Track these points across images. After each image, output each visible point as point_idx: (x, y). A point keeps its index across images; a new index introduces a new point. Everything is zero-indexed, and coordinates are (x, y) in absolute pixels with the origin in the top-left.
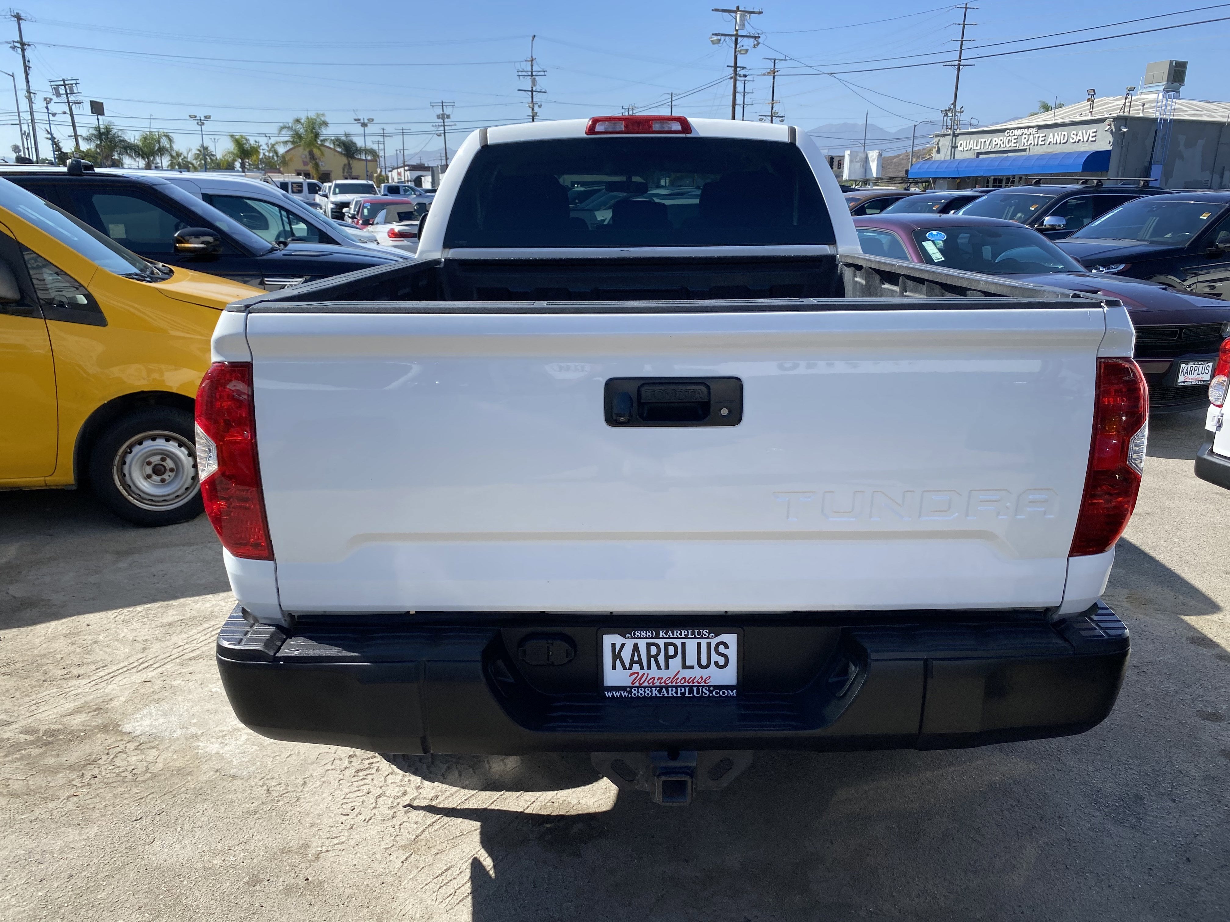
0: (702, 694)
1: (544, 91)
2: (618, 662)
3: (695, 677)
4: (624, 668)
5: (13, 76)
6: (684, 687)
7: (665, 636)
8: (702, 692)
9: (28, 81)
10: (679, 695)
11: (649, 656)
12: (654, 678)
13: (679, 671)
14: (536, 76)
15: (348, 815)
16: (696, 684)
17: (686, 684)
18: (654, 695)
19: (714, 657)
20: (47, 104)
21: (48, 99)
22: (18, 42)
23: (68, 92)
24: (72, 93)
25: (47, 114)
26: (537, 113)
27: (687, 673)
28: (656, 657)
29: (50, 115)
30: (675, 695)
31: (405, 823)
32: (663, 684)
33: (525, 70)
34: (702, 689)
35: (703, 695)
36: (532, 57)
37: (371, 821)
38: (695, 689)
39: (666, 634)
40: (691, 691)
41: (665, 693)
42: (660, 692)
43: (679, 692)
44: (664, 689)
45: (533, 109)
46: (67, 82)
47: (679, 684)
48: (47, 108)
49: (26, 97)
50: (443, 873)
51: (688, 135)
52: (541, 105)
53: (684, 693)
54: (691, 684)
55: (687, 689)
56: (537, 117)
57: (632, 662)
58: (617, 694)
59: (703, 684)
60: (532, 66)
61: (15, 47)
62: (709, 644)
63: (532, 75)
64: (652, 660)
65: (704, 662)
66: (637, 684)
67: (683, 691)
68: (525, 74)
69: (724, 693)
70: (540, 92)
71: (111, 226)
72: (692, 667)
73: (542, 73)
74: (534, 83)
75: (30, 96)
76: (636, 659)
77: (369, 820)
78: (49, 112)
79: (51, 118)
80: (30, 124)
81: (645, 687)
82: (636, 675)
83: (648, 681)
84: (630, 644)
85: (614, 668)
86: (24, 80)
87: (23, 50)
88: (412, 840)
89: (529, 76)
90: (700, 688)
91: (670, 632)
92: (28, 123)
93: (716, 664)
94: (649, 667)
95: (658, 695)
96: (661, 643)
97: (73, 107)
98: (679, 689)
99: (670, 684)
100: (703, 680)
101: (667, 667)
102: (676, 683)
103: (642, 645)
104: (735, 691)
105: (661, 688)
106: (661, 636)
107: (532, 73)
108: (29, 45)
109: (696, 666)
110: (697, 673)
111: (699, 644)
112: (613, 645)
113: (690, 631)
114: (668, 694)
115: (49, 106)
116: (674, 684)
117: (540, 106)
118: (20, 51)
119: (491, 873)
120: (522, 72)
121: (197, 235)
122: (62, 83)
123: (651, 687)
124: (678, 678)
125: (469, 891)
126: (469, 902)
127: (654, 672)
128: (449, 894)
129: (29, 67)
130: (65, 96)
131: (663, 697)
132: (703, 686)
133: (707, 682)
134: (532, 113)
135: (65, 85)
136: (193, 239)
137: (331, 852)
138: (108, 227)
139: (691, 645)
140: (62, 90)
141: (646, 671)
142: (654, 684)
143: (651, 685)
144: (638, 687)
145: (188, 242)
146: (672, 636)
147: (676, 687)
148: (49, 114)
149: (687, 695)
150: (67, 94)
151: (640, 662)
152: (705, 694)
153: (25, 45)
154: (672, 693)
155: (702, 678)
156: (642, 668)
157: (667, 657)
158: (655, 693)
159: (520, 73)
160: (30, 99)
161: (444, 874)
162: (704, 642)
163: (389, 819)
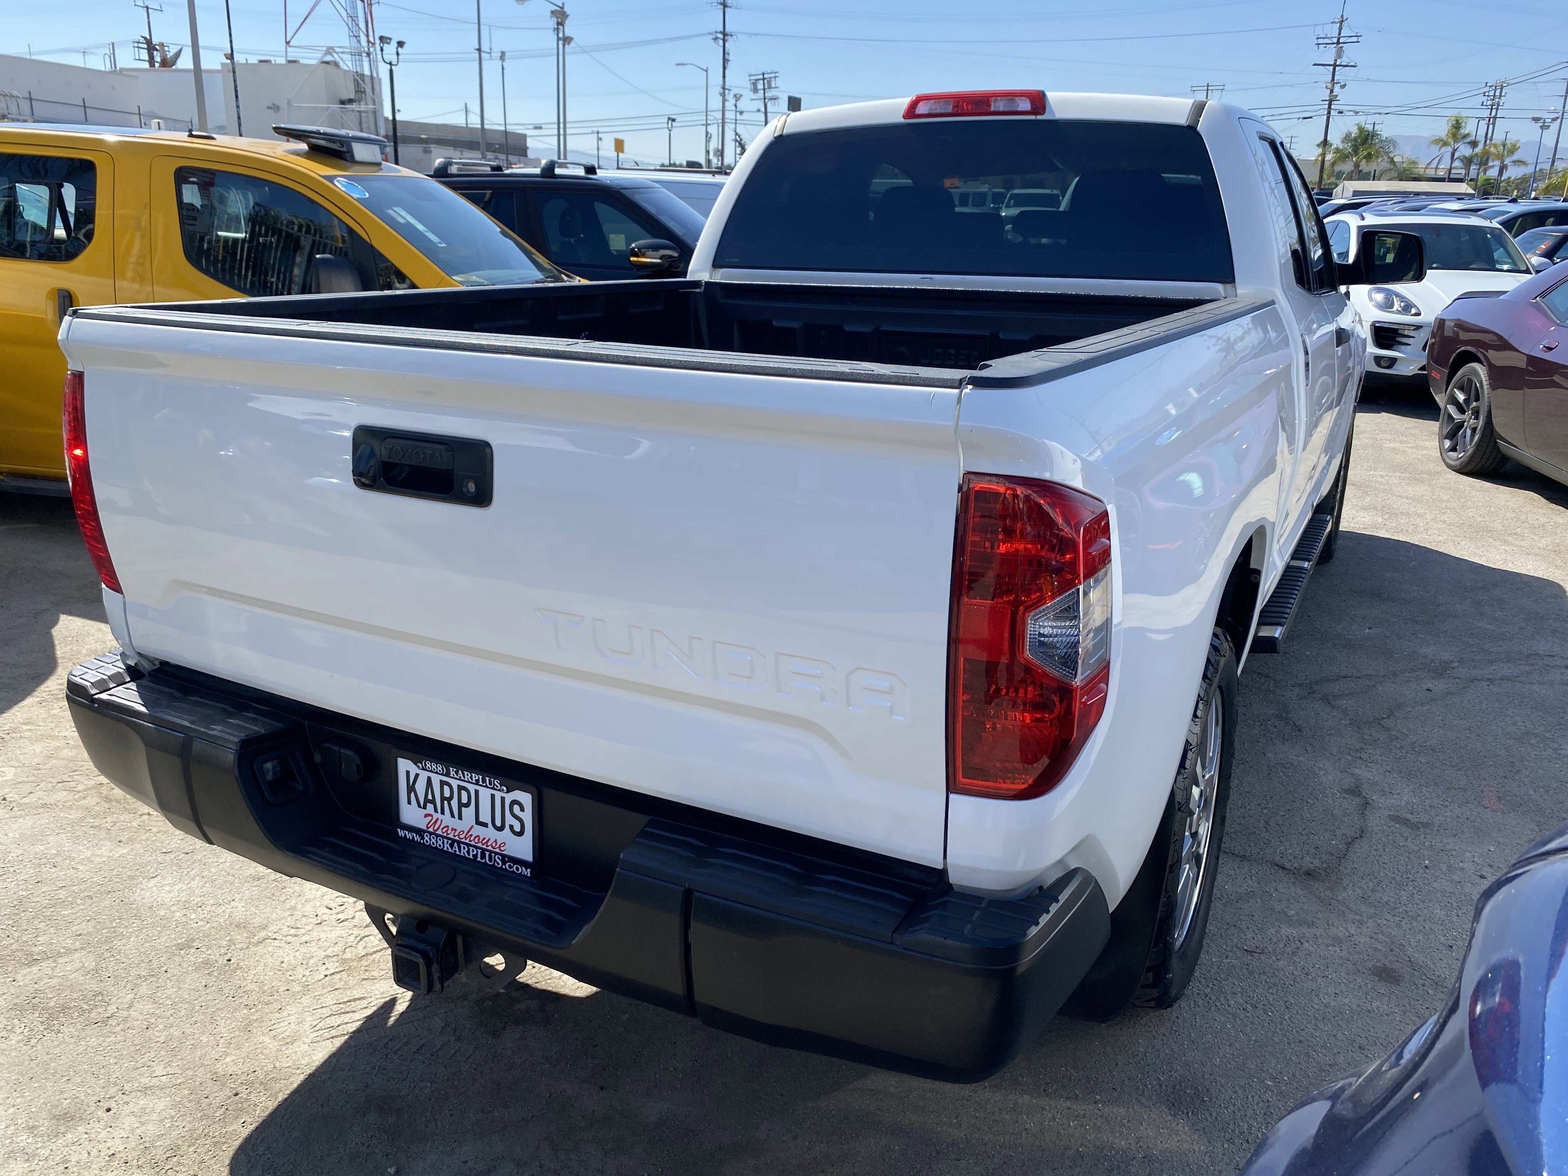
0: (494, 863)
1: (1353, 64)
2: (413, 794)
3: (489, 839)
4: (419, 806)
5: (706, 71)
6: (477, 847)
7: (456, 776)
8: (495, 861)
9: (724, 77)
10: (471, 857)
11: (443, 799)
12: (447, 827)
13: (472, 827)
14: (1344, 43)
15: (331, 909)
16: (490, 848)
17: (480, 845)
18: (445, 849)
19: (510, 820)
20: (736, 101)
21: (738, 96)
22: (721, 32)
23: (766, 86)
24: (770, 87)
25: (734, 112)
26: (1337, 96)
27: (478, 830)
28: (449, 799)
29: (738, 113)
30: (467, 856)
31: (371, 937)
32: (457, 838)
33: (1329, 36)
34: (495, 856)
35: (496, 864)
36: (1342, 16)
37: (345, 923)
38: (487, 853)
39: (457, 773)
40: (483, 856)
41: (457, 849)
42: (452, 845)
43: (471, 853)
44: (456, 844)
45: (1332, 91)
46: (766, 76)
47: (473, 843)
48: (736, 106)
49: (720, 94)
50: (349, 1001)
51: (1039, 117)
52: (1345, 85)
53: (475, 856)
54: (484, 847)
55: (479, 851)
56: (1336, 102)
57: (426, 801)
58: (409, 836)
59: (497, 850)
60: (1340, 29)
61: (717, 38)
62: (503, 799)
63: (1338, 43)
64: (446, 802)
65: (498, 823)
66: (431, 830)
67: (475, 853)
68: (1329, 42)
69: (517, 869)
70: (1347, 66)
71: (612, 236)
72: (485, 825)
73: (1355, 39)
74: (1339, 54)
75: (724, 93)
76: (430, 797)
77: (343, 921)
78: (738, 110)
79: (739, 117)
80: (720, 125)
81: (437, 836)
82: (430, 818)
83: (442, 829)
84: (424, 775)
85: (409, 802)
86: (721, 74)
87: (724, 41)
88: (360, 956)
89: (1333, 43)
90: (493, 855)
91: (460, 772)
92: (718, 123)
93: (511, 827)
94: (443, 813)
95: (450, 850)
96: (455, 783)
97: (769, 105)
98: (471, 848)
99: (463, 840)
100: (498, 846)
101: (460, 818)
102: (470, 841)
103: (436, 779)
104: (529, 870)
105: (454, 841)
106: (452, 775)
107: (1339, 39)
108: (731, 36)
109: (490, 825)
110: (489, 833)
111: (493, 796)
112: (408, 773)
113: (481, 777)
114: (460, 852)
115: (738, 104)
116: (467, 841)
117: (1343, 87)
118: (721, 42)
119: (392, 1020)
120: (1324, 38)
121: (655, 248)
122: (761, 77)
123: (443, 837)
124: (471, 835)
125: (351, 1030)
126: (338, 1042)
127: (446, 819)
128: (331, 1025)
129: (728, 61)
130: (762, 92)
131: (455, 854)
132: (496, 853)
133: (502, 848)
134: (1329, 96)
135: (764, 79)
136: (650, 253)
137: (277, 941)
138: (609, 237)
139: (485, 794)
140: (760, 86)
141: (438, 815)
142: (448, 834)
143: (445, 834)
144: (431, 834)
145: (644, 256)
146: (462, 778)
147: (468, 845)
148: (736, 112)
149: (479, 859)
150: (764, 90)
151: (433, 802)
152: (498, 864)
153: (727, 35)
154: (463, 852)
155: (496, 841)
156: (436, 811)
157: (461, 805)
158: (447, 846)
159: (1321, 41)
160: (723, 95)
161: (348, 1004)
162: (498, 795)
163: (361, 927)
